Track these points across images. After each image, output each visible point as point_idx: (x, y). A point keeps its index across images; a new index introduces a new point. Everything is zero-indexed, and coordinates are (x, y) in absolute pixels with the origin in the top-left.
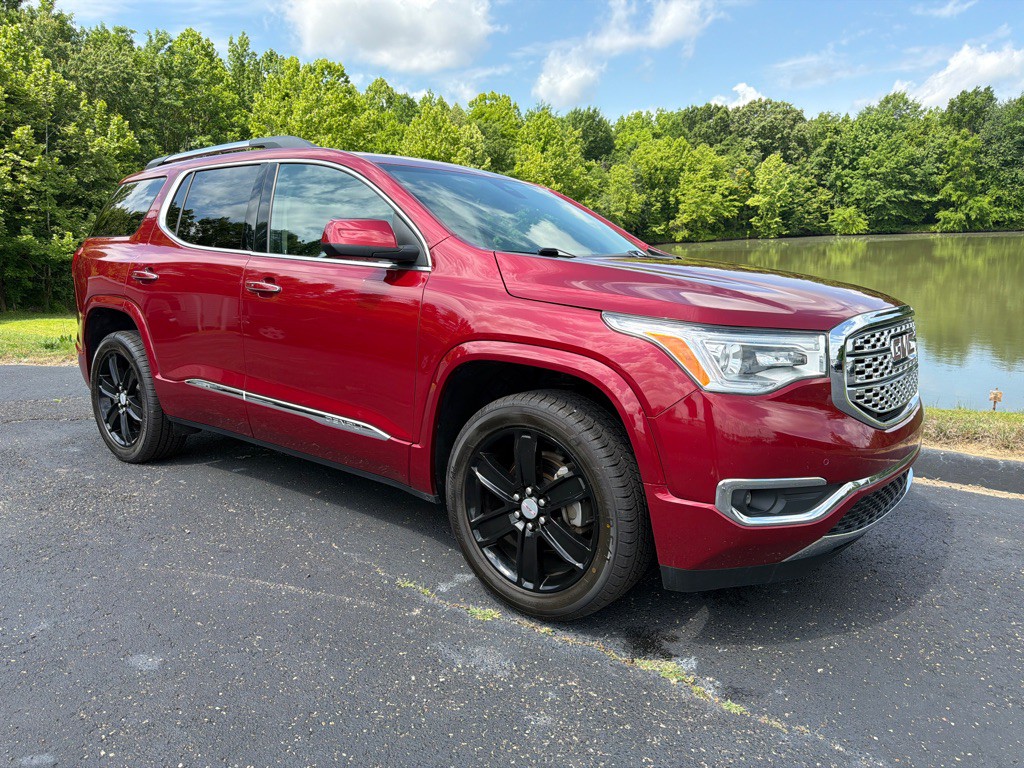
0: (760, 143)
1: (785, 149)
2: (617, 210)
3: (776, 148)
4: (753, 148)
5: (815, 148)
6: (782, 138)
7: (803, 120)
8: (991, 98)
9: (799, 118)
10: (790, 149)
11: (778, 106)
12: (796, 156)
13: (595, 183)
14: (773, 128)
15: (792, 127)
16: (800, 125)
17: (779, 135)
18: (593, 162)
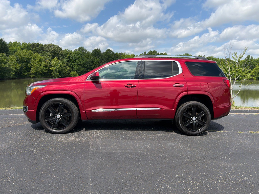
0: (52, 54)
1: (58, 56)
2: (13, 68)
3: (56, 56)
4: (50, 55)
5: (65, 57)
6: (57, 54)
7: (62, 50)
8: (100, 51)
9: (61, 49)
10: (59, 56)
11: (56, 46)
12: (61, 58)
13: (5, 60)
14: (55, 51)
15: (59, 51)
16: (61, 51)
17: (56, 53)
18: (4, 54)
